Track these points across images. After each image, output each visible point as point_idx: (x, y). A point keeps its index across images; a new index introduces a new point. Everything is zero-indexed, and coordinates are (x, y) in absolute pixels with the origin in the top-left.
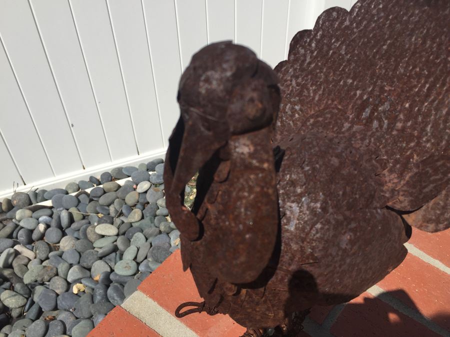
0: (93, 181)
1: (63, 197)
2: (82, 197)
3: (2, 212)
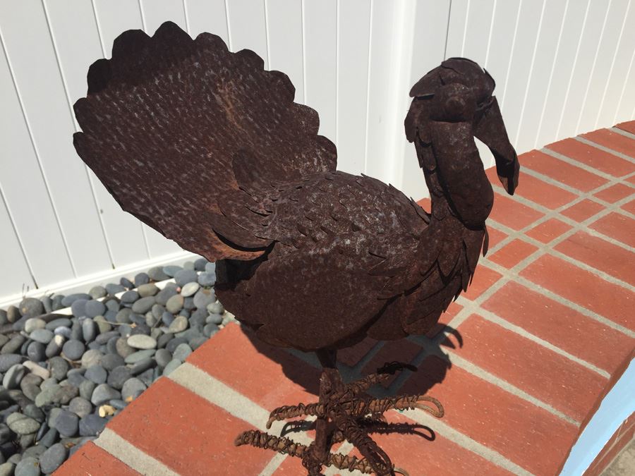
0: (124, 283)
1: (85, 303)
2: (110, 304)
3: (7, 323)
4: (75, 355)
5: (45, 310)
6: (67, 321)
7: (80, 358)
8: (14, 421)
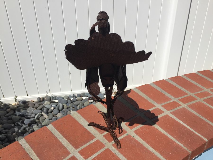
0: (74, 96)
1: (62, 99)
2: (69, 101)
3: (40, 101)
4: (56, 113)
5: (51, 100)
6: (56, 104)
7: (57, 115)
8: (35, 128)
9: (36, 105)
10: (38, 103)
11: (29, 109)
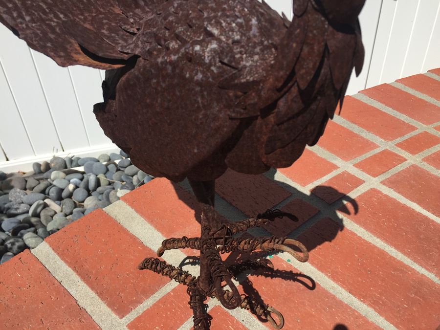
1: (93, 164)
2: (111, 167)
3: (41, 172)
4: (81, 199)
5: (67, 166)
6: (80, 176)
7: (83, 201)
8: (28, 238)
9: (31, 182)
10: (36, 178)
11: (12, 192)
